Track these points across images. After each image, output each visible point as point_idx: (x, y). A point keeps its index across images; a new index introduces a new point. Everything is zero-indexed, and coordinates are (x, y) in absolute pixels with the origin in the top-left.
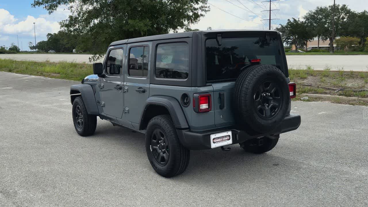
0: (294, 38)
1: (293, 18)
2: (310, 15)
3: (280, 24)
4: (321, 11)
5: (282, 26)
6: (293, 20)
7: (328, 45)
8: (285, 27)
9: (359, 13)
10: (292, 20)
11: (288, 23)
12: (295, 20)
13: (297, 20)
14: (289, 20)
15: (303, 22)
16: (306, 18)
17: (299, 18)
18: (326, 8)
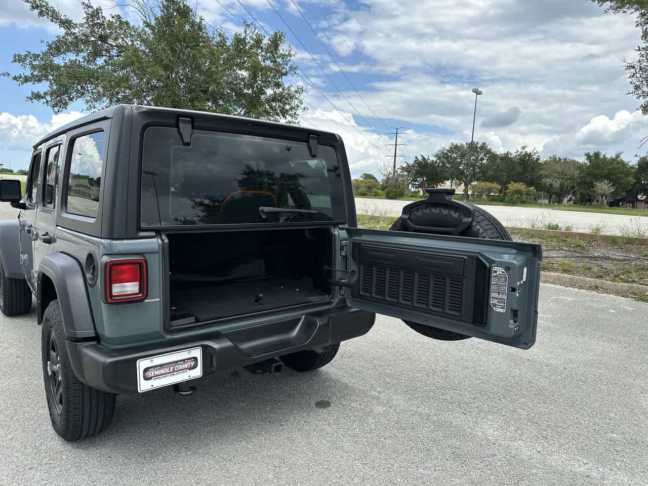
0: (422, 180)
1: (421, 155)
2: (442, 152)
3: (405, 162)
4: (456, 148)
5: (408, 164)
6: (422, 158)
8: (411, 166)
9: (501, 155)
10: (420, 158)
11: (415, 161)
12: (424, 158)
13: (426, 158)
14: (416, 157)
15: (433, 161)
16: (437, 156)
17: (429, 156)
18: (462, 146)
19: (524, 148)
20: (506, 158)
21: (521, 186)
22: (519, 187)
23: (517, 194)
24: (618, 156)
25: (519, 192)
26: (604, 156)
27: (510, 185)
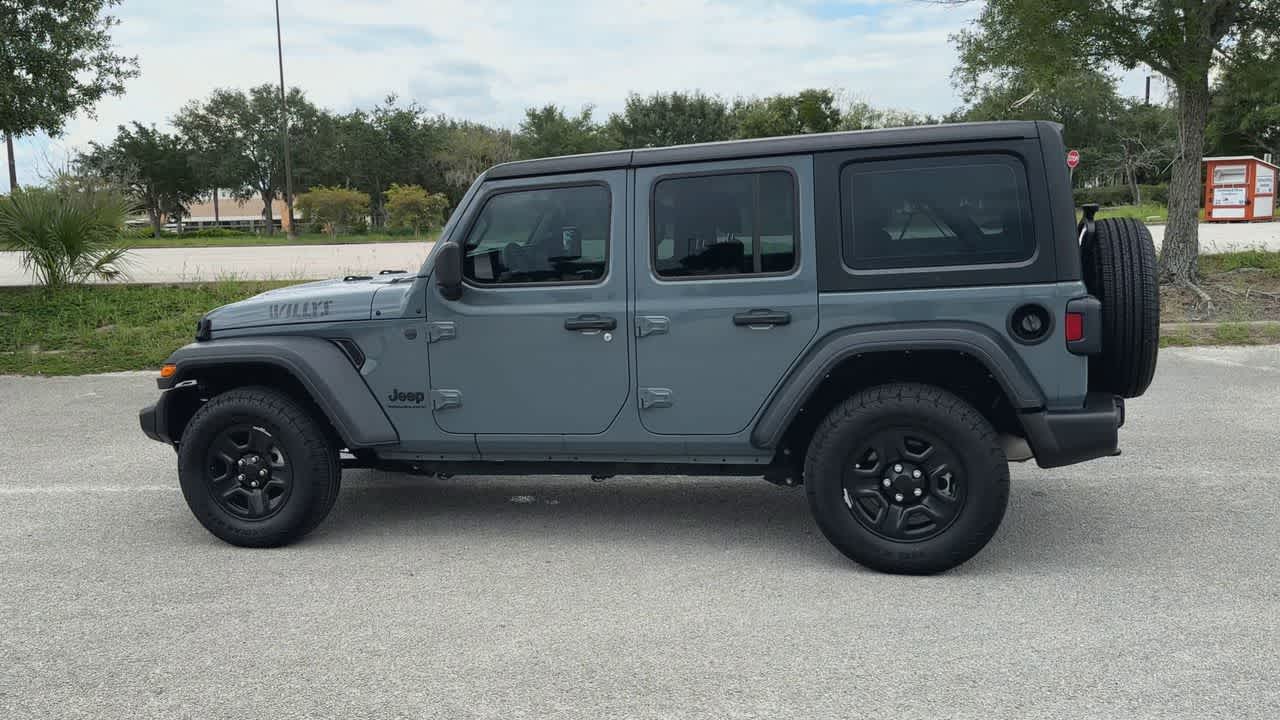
0: (145, 190)
1: (134, 123)
2: (192, 113)
3: (90, 143)
4: (226, 102)
5: (98, 148)
6: (137, 129)
7: (260, 212)
8: (109, 152)
9: (344, 119)
10: (133, 130)
11: (120, 139)
12: (142, 130)
13: (150, 129)
14: (122, 128)
15: (166, 136)
16: (179, 123)
17: (154, 125)
18: (240, 98)
19: (391, 100)
20: (354, 126)
21: (416, 193)
22: (413, 197)
23: (412, 211)
24: (587, 116)
25: (413, 207)
26: (561, 114)
27: (389, 192)
